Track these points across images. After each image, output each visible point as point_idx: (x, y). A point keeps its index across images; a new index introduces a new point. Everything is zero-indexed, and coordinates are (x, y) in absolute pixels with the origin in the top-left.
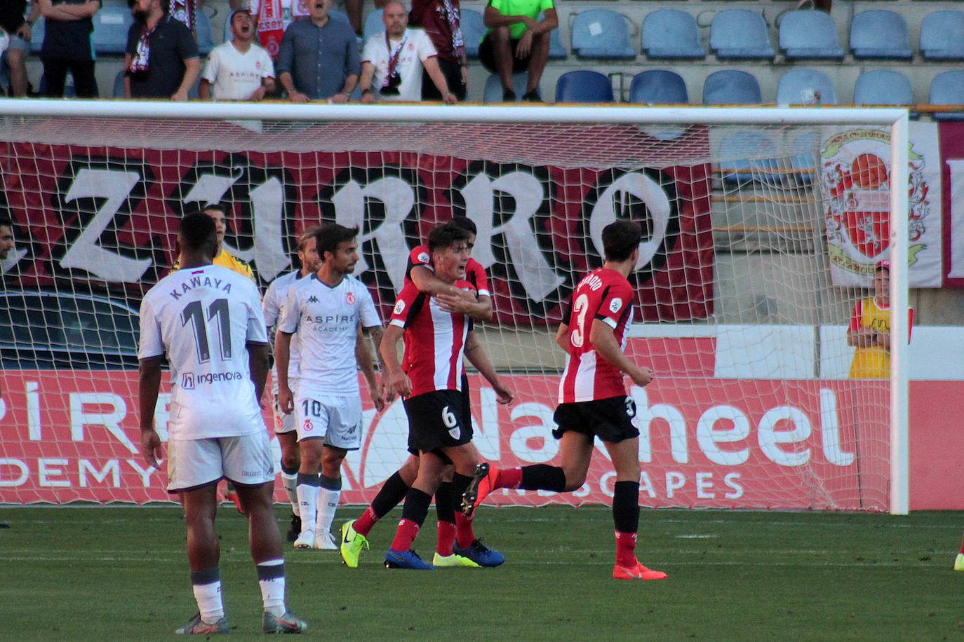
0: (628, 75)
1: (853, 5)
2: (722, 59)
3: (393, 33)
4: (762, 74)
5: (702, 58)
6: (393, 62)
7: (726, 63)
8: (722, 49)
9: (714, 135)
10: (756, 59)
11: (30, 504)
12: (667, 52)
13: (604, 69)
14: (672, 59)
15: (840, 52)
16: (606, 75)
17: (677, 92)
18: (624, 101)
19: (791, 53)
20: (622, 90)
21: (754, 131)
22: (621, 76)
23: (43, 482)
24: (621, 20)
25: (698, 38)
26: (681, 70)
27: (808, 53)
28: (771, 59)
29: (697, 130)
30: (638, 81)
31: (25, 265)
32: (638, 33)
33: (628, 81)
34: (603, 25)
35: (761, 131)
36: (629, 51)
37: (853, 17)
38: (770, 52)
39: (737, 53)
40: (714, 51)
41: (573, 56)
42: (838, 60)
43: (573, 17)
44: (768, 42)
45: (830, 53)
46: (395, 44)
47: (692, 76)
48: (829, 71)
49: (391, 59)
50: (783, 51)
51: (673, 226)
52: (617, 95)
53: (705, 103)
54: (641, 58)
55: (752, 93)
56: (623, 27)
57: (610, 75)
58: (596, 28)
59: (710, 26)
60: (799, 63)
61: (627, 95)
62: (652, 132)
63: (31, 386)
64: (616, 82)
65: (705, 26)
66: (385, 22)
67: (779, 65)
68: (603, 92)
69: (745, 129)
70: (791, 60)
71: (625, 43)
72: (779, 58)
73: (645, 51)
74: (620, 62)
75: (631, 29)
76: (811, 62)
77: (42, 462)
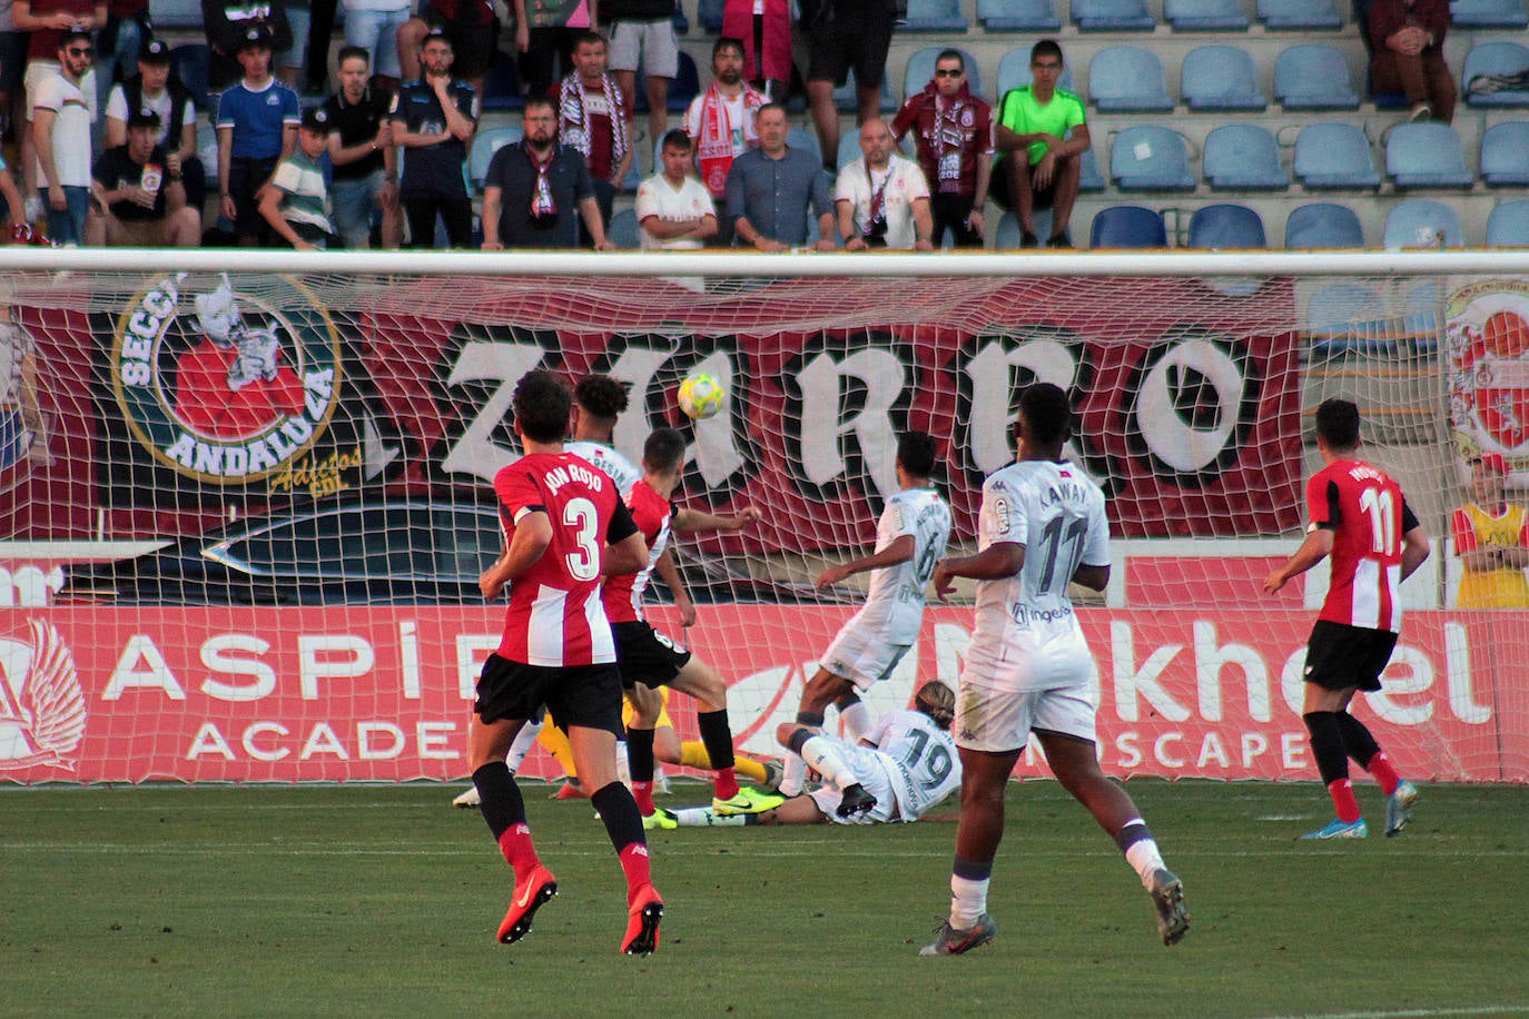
0: (1186, 211)
1: (1485, 116)
2: (1311, 188)
3: (875, 161)
4: (1365, 209)
5: (1284, 188)
6: (877, 201)
7: (1315, 194)
8: (1310, 176)
9: (1301, 290)
10: (1356, 188)
11: (408, 781)
12: (1236, 181)
13: (1154, 204)
14: (1245, 189)
15: (1467, 178)
16: (1157, 212)
17: (1251, 233)
18: (1180, 246)
19: (1403, 180)
20: (1178, 232)
21: (1354, 283)
22: (1177, 213)
23: (424, 753)
24: (1176, 140)
25: (1279, 162)
26: (1256, 203)
27: (1424, 180)
28: (1376, 188)
29: (1278, 282)
30: (1200, 219)
31: (394, 470)
32: (1198, 156)
33: (1186, 220)
34: (1152, 146)
35: (1362, 284)
36: (1187, 181)
37: (1485, 132)
38: (1375, 178)
39: (1330, 181)
40: (1299, 179)
41: (1115, 187)
42: (1466, 188)
43: (1113, 136)
44: (1371, 165)
45: (1453, 179)
46: (878, 175)
47: (1271, 211)
48: (1454, 203)
49: (873, 197)
50: (1392, 178)
51: (1248, 411)
52: (1171, 238)
53: (1289, 246)
54: (1203, 188)
55: (1352, 234)
56: (1180, 147)
57: (1162, 212)
58: (1143, 150)
59: (1295, 145)
60: (1414, 193)
61: (1185, 238)
62: (1218, 286)
63: (407, 626)
64: (1170, 220)
65: (1287, 147)
66: (864, 148)
67: (1386, 196)
68: (1152, 235)
69: (1342, 281)
70: (1402, 190)
71: (1182, 170)
72: (1386, 187)
73: (1209, 180)
74: (1175, 195)
75: (1190, 150)
76: (1428, 192)
77: (422, 726)
